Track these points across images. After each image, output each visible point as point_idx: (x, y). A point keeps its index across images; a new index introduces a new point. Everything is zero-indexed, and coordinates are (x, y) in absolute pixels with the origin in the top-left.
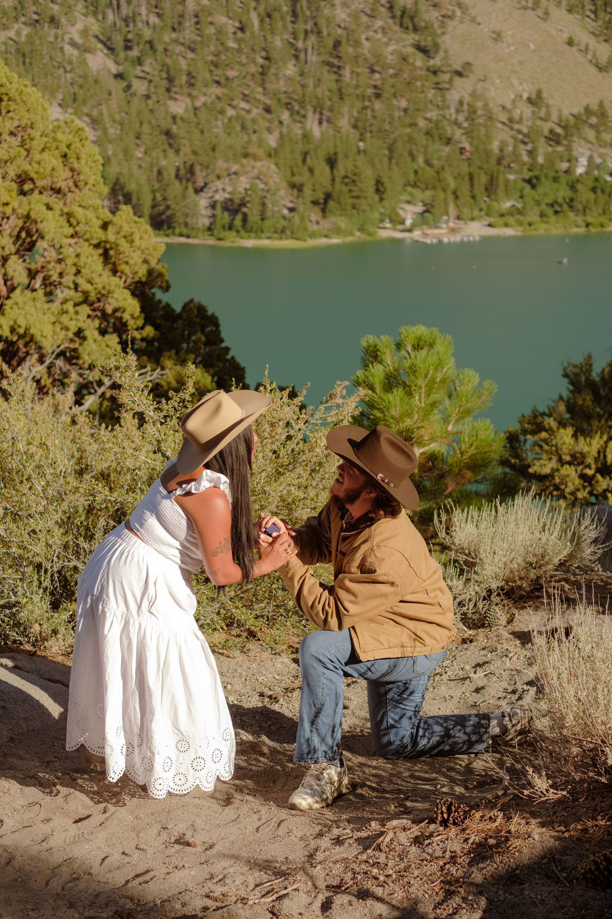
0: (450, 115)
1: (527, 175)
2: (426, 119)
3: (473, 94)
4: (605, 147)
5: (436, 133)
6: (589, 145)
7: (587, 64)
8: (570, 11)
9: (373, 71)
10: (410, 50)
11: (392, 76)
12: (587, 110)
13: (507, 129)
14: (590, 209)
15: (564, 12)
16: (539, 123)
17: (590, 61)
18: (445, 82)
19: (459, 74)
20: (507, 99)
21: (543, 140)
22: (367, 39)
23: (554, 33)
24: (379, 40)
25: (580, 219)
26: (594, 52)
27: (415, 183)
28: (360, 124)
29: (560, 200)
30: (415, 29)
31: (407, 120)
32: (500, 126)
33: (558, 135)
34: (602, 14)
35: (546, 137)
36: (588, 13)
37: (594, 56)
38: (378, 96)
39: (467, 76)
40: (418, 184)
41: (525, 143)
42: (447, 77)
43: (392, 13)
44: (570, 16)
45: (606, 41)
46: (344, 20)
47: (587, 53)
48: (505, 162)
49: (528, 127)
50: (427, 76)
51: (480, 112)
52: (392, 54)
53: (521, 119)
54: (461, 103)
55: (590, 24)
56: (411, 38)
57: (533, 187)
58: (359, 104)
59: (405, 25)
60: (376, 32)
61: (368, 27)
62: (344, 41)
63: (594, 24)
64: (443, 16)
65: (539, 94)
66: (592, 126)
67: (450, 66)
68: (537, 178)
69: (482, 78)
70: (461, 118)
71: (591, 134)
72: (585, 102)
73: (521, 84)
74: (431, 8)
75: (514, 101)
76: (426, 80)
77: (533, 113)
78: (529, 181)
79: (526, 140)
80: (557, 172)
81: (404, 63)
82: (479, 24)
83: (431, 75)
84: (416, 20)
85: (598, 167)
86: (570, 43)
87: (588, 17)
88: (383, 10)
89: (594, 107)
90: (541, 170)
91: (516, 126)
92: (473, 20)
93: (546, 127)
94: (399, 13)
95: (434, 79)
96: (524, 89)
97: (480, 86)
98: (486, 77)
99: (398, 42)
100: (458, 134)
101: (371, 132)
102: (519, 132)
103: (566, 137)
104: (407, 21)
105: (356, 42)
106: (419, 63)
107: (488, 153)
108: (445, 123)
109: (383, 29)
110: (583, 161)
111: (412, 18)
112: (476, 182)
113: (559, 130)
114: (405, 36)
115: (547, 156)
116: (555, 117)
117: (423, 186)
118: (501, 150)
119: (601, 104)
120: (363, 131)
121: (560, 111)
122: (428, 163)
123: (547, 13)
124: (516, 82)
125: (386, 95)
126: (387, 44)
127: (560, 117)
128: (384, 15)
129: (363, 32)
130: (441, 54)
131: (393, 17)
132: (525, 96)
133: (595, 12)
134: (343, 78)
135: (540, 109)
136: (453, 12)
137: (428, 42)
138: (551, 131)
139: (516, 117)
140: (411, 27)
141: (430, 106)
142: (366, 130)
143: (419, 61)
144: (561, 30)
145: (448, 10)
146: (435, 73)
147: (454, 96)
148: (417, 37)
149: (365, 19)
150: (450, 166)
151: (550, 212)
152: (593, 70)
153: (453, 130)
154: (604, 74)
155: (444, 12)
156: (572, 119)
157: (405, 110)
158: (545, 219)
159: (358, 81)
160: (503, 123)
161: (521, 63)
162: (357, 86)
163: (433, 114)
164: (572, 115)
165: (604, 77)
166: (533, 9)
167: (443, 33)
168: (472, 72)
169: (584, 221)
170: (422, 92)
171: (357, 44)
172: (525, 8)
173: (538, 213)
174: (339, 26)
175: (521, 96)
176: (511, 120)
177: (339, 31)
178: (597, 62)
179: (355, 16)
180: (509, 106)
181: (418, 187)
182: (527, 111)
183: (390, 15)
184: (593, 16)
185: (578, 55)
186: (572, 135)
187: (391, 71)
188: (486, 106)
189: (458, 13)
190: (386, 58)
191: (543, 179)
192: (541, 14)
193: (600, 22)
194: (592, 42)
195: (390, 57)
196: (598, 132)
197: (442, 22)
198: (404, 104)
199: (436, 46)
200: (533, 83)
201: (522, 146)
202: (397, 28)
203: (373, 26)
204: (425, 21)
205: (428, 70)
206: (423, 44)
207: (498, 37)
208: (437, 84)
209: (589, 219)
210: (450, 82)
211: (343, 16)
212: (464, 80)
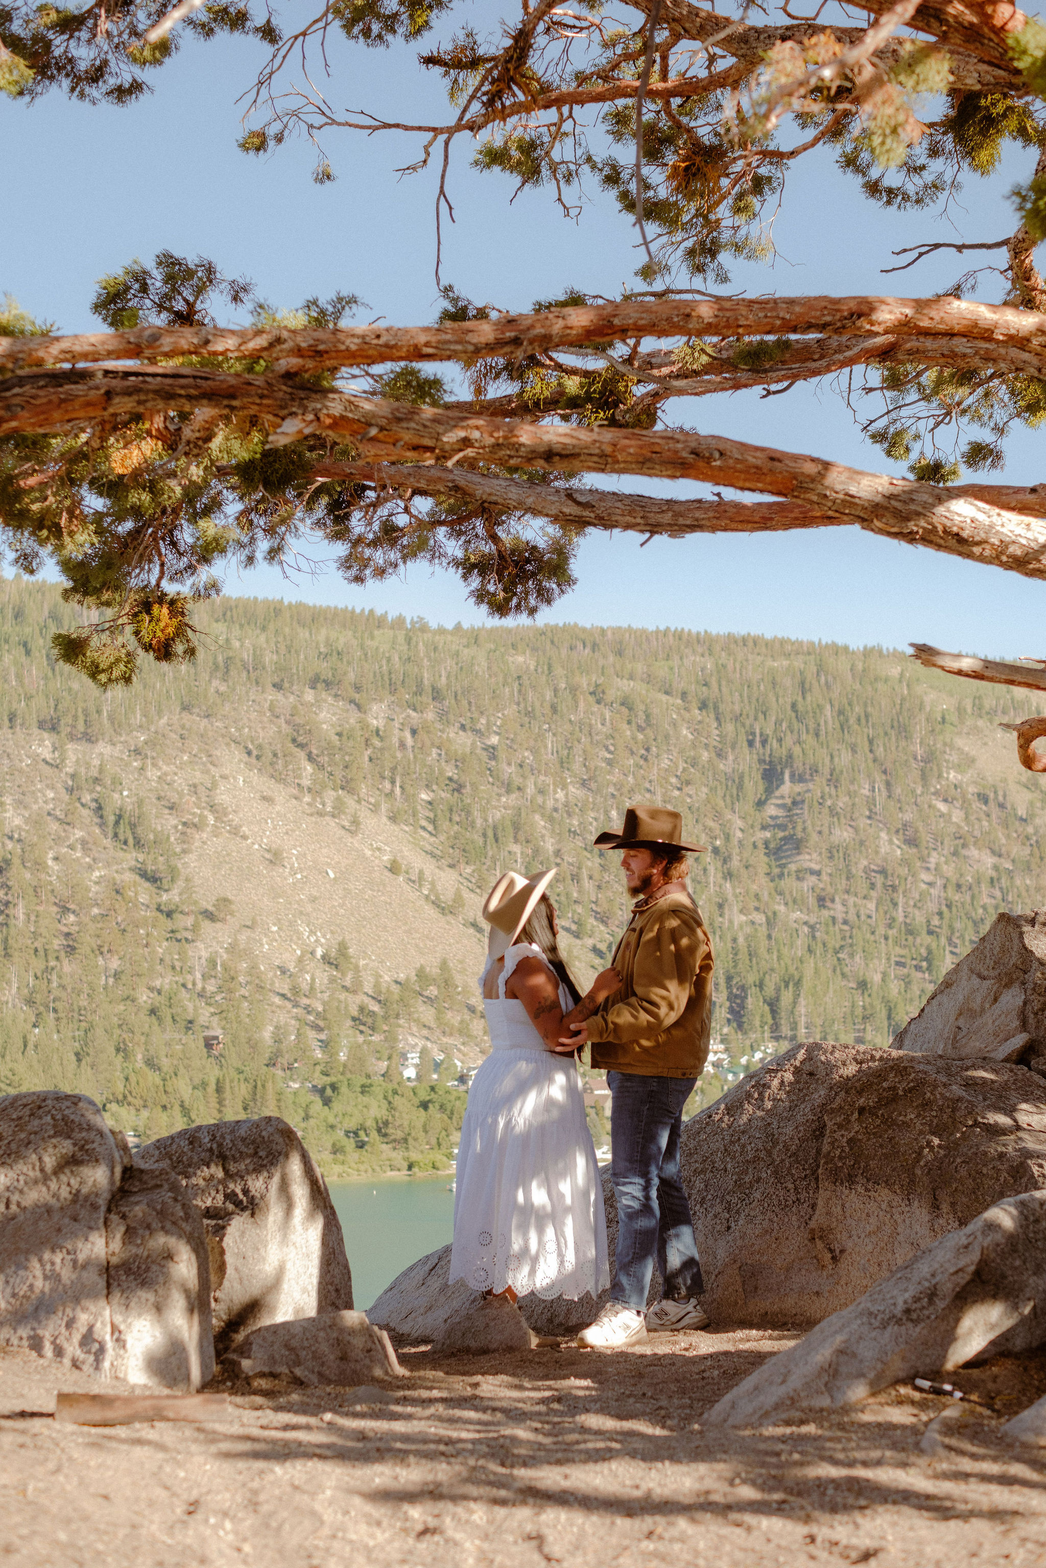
0: (194, 984)
1: (321, 1081)
2: (151, 989)
3: (232, 949)
4: (451, 1035)
5: (166, 1013)
6: (425, 1032)
7: (422, 902)
8: (393, 819)
9: (65, 910)
10: (129, 877)
11: (94, 919)
12: (421, 974)
13: (289, 1005)
14: (416, 1140)
15: (384, 819)
16: (343, 996)
17: (427, 897)
18: (186, 929)
19: (209, 916)
20: (289, 957)
21: (349, 1023)
22: (56, 859)
23: (368, 853)
24: (78, 859)
25: (398, 1157)
26: (433, 883)
27: (125, 1097)
28: (38, 998)
29: (370, 1123)
30: (138, 844)
31: (120, 992)
32: (277, 1000)
33: (372, 1014)
34: (445, 825)
35: (354, 1019)
36: (424, 823)
37: (433, 888)
38: (71, 950)
39: (223, 920)
40: (130, 1098)
41: (319, 1029)
42: (189, 921)
43: (101, 817)
44: (395, 827)
45: (451, 866)
46: (19, 827)
47: (420, 886)
48: (283, 1061)
49: (324, 1004)
50: (156, 918)
51: (241, 979)
52: (97, 883)
53: (312, 988)
54: (212, 962)
55: (427, 841)
56: (131, 857)
57: (327, 1102)
58: (38, 965)
59: (122, 838)
60: (72, 847)
61: (58, 840)
62: (16, 861)
63: (433, 839)
64: (185, 824)
65: (343, 948)
66: (430, 1000)
67: (196, 903)
68: (334, 1087)
69: (249, 923)
70: (211, 987)
71: (427, 1014)
72: (419, 961)
73: (312, 932)
74: (167, 811)
75: (300, 960)
76: (154, 926)
77: (332, 980)
78: (321, 1091)
79: (321, 1023)
80: (368, 1076)
81: (119, 898)
82: (245, 838)
83: (162, 918)
84: (139, 830)
85: (437, 1065)
86: (394, 868)
87: (424, 828)
88: (85, 812)
89: (433, 970)
90: (343, 1074)
91: (305, 1001)
92: (235, 831)
93: (353, 1003)
94: (111, 819)
95: (169, 925)
96: (317, 941)
97: (243, 937)
98: (254, 921)
99: (108, 865)
100: (205, 1014)
101: (55, 1010)
102: (308, 1010)
103: (386, 1018)
104: (124, 831)
105: (37, 863)
106: (143, 898)
107: (253, 1045)
108: (183, 994)
109: (84, 842)
110: (414, 1058)
111: (133, 826)
112: (227, 1094)
113: (375, 1007)
114: (121, 854)
115: (355, 1049)
116: (368, 988)
117: (138, 1102)
118: (278, 1041)
119: (444, 966)
120: (42, 1009)
121: (378, 976)
122: (150, 1063)
123: (355, 822)
124: (304, 930)
125: (84, 949)
126: (90, 868)
127: (377, 985)
128: (87, 821)
129: (51, 848)
130: (181, 883)
131: (102, 825)
132: (319, 952)
133: (433, 821)
134: (12, 922)
135: (344, 974)
136: (203, 818)
137: (158, 864)
138: (362, 1009)
139: (305, 987)
140: (131, 841)
141: (159, 968)
142: (47, 1007)
143: (144, 893)
144: (379, 849)
145: (194, 814)
146: (169, 914)
147: (200, 952)
148: (141, 857)
149: (54, 826)
150: (187, 1067)
151: (350, 1144)
152: (430, 911)
153: (196, 1009)
154: (450, 918)
155: (187, 817)
156: (395, 988)
157: (117, 975)
158: (340, 1156)
159: (37, 927)
160: (283, 996)
161: (313, 900)
162: (35, 935)
163: (165, 981)
164: (397, 982)
165: (448, 923)
166: (333, 816)
167: (184, 851)
168: (232, 914)
169: (406, 1159)
170: (147, 945)
171: (39, 866)
172: (321, 814)
173: (329, 1146)
174: (11, 838)
175: (313, 953)
176: (295, 990)
177: (10, 845)
178: (437, 898)
179: (36, 822)
180: (292, 967)
181: (129, 1104)
182: (322, 976)
183: (98, 820)
184: (430, 828)
185: (407, 888)
186: (397, 1016)
187: (95, 911)
188: (254, 967)
189: (211, 820)
190: (88, 890)
191: (344, 1089)
192: (346, 824)
193: (443, 837)
194: (429, 867)
195: (95, 888)
196: (439, 1012)
197: (183, 833)
198: (115, 964)
199: (174, 873)
200: (332, 932)
201: (311, 1034)
202: (108, 842)
203: (68, 838)
204: (154, 831)
205: (159, 909)
206: (150, 868)
207: (275, 858)
208: (173, 932)
209: (414, 1156)
210: (195, 928)
211: (17, 821)
212: (218, 925)
